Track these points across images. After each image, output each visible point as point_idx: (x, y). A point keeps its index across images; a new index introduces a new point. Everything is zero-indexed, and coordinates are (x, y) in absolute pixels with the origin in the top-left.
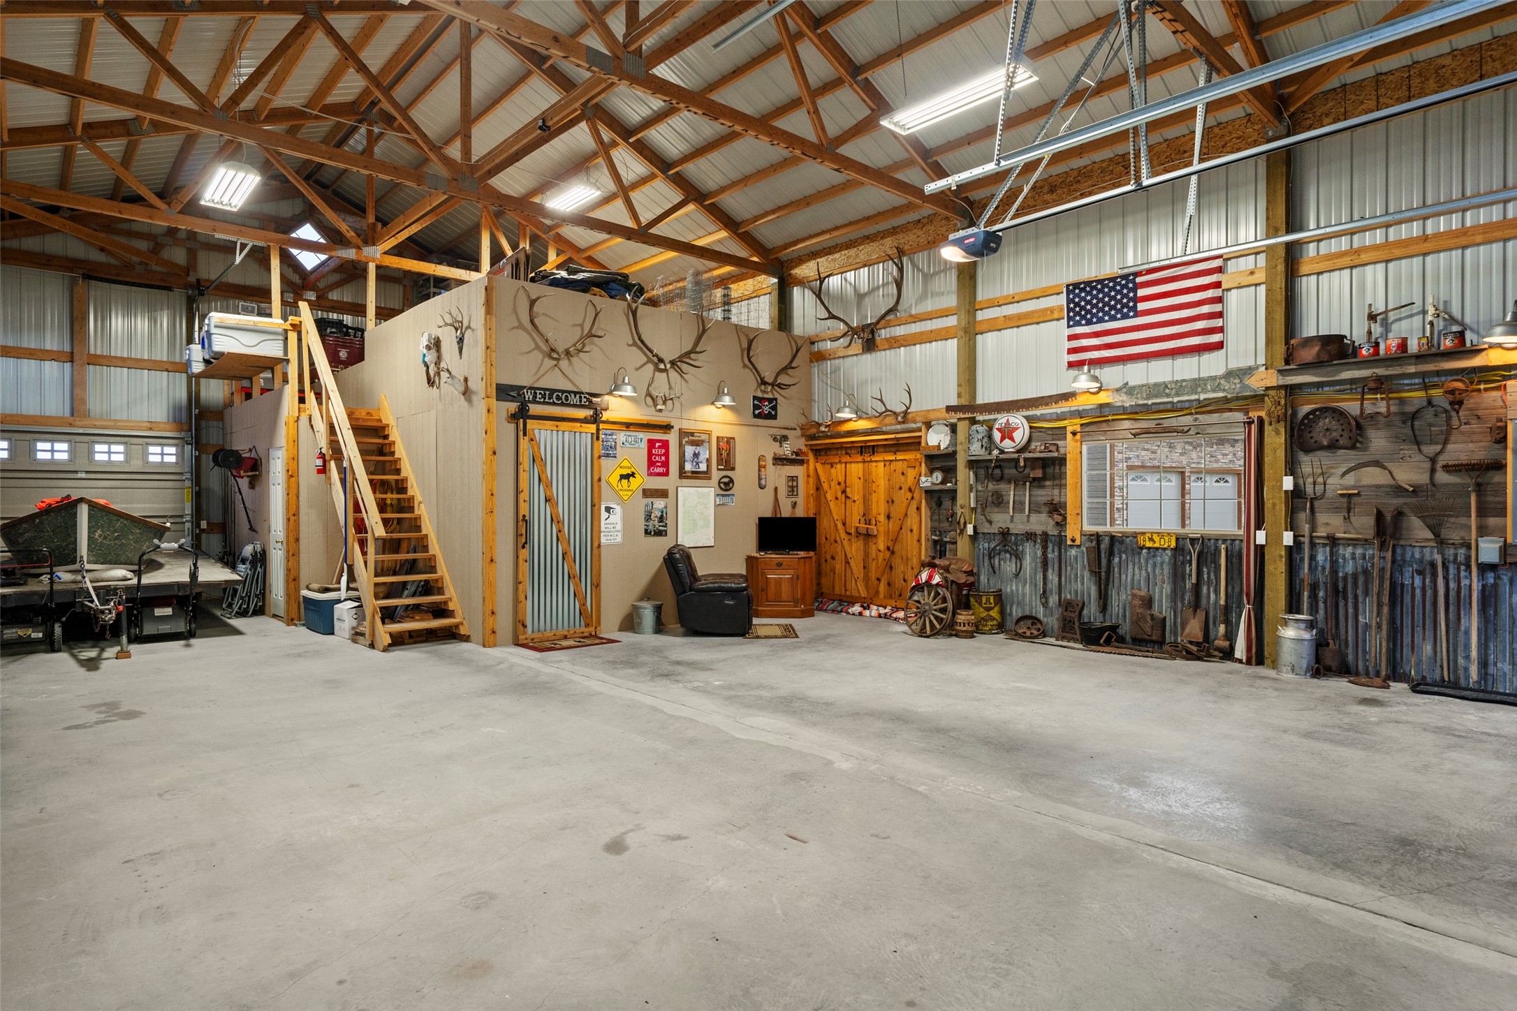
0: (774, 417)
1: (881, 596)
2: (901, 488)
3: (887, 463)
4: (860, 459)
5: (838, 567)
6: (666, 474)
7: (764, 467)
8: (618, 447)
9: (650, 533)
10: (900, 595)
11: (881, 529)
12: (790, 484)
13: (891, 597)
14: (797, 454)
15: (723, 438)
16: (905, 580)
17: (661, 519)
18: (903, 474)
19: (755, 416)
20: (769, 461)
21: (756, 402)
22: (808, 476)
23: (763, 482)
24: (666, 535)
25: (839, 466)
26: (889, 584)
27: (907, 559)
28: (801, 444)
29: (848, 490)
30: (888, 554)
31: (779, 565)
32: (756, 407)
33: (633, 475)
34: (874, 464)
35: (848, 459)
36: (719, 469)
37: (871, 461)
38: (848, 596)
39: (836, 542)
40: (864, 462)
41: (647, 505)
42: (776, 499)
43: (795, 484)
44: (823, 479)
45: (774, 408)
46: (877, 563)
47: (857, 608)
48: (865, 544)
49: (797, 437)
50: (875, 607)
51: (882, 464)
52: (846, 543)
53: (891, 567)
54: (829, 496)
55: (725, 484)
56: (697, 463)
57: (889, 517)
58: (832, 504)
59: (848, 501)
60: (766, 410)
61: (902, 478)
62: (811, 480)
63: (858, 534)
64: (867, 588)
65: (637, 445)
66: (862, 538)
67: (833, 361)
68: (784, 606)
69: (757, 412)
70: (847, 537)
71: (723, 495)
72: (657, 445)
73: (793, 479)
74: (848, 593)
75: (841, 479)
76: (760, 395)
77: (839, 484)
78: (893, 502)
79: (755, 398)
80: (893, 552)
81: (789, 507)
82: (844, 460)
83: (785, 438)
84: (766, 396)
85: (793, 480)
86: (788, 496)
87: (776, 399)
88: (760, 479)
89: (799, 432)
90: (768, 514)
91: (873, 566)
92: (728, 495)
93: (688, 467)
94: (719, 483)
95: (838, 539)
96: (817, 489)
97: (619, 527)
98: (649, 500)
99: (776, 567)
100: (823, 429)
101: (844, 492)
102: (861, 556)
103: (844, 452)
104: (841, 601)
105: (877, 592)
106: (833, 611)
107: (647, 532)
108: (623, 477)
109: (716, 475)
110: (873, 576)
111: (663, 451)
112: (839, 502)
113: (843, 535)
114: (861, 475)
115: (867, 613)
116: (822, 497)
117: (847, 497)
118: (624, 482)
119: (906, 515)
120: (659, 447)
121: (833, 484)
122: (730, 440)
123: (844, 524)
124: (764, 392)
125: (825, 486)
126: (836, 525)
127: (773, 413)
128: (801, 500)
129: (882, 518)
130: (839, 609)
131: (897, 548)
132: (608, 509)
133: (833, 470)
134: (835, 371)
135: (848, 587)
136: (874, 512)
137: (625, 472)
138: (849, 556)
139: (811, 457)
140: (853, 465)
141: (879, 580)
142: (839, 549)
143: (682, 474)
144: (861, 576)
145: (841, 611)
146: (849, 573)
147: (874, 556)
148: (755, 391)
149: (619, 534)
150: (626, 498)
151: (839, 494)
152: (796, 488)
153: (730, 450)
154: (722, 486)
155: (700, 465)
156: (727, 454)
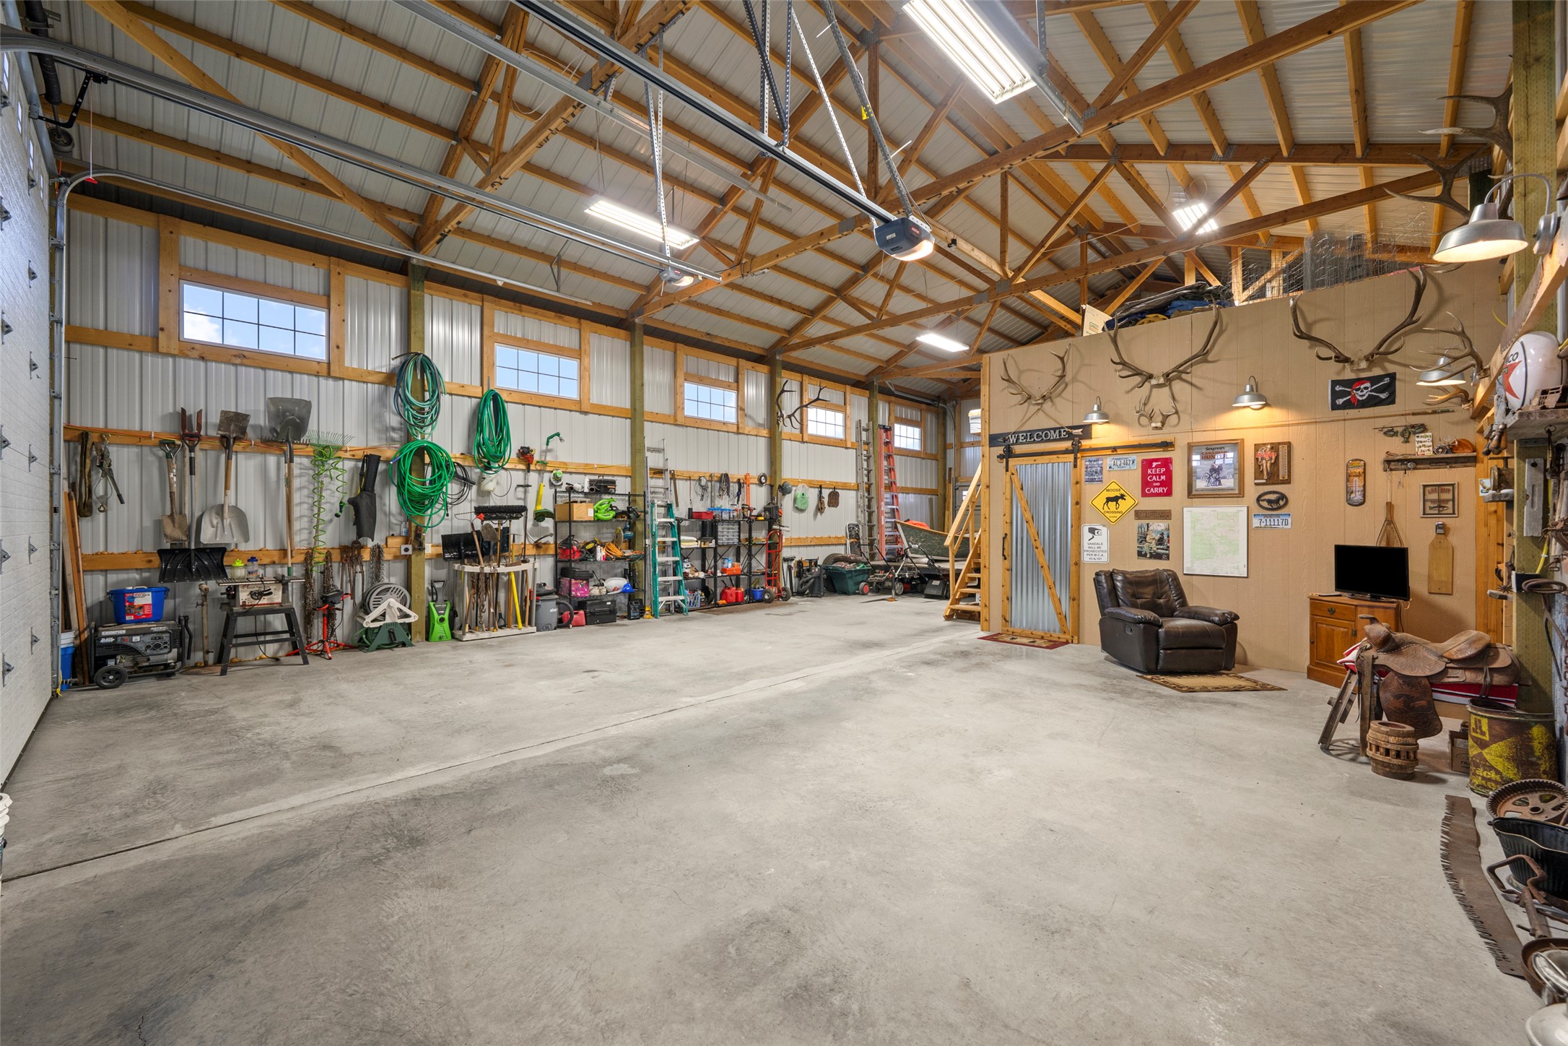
0: (1393, 402)
6: (1169, 493)
7: (1362, 474)
8: (1104, 471)
9: (1145, 555)
12: (1432, 496)
14: (1449, 450)
15: (1264, 444)
17: (1160, 541)
19: (1335, 408)
20: (1376, 465)
21: (1339, 388)
23: (1357, 496)
24: (1168, 558)
31: (1332, 612)
32: (1337, 396)
33: (1122, 497)
36: (1257, 485)
41: (1140, 527)
42: (1391, 522)
43: (1446, 496)
45: (1388, 388)
49: (1455, 423)
55: (1270, 501)
56: (1218, 480)
60: (1367, 394)
65: (1127, 467)
69: (1340, 401)
71: (1265, 516)
72: (1154, 464)
73: (1440, 488)
76: (1350, 376)
79: (1336, 383)
81: (1433, 532)
83: (1417, 429)
84: (1366, 375)
85: (1440, 492)
86: (1426, 516)
87: (1392, 375)
88: (1349, 492)
92: (1278, 516)
93: (1201, 484)
94: (1258, 500)
97: (1105, 547)
98: (1145, 522)
99: (1328, 614)
107: (1140, 554)
108: (1109, 500)
109: (1252, 491)
111: (1163, 470)
118: (1112, 504)
120: (1157, 467)
122: (1277, 447)
124: (1354, 371)
127: (1384, 396)
128: (1465, 522)
132: (1092, 531)
137: (1112, 495)
143: (1191, 493)
148: (1337, 373)
149: (1105, 555)
150: (1113, 520)
152: (1451, 503)
153: (1277, 458)
154: (1265, 504)
155: (1222, 481)
156: (1271, 464)
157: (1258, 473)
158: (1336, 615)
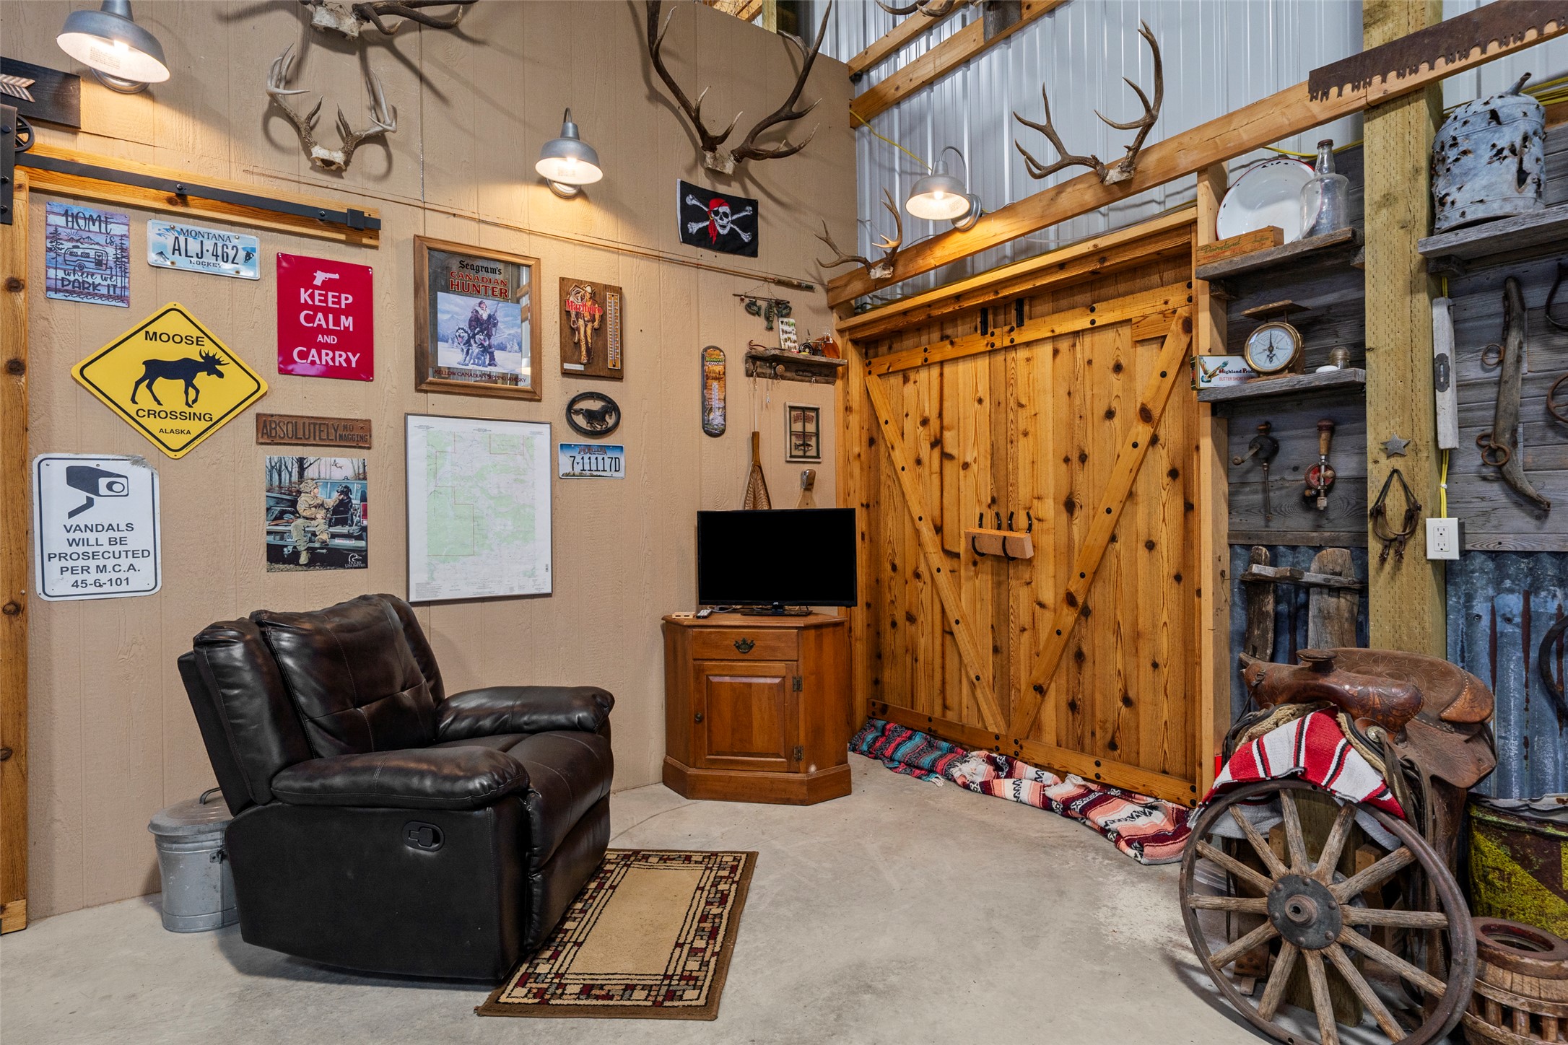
0: (750, 250)
1: (1049, 737)
2: (1110, 414)
3: (1064, 345)
4: (981, 344)
5: (923, 642)
6: (364, 371)
7: (721, 377)
8: (134, 266)
9: (293, 559)
10: (1113, 746)
11: (1047, 541)
12: (798, 427)
13: (1080, 746)
14: (815, 350)
15: (579, 284)
16: (1127, 701)
17: (341, 513)
18: (1118, 368)
19: (687, 238)
20: (736, 366)
21: (691, 201)
22: (848, 409)
23: (716, 418)
24: (364, 562)
25: (923, 375)
26: (1073, 706)
27: (1137, 636)
28: (829, 327)
29: (948, 435)
30: (1069, 617)
31: (745, 647)
32: (689, 214)
33: (210, 365)
34: (1022, 354)
35: (948, 351)
36: (566, 374)
37: (1013, 347)
38: (950, 725)
39: (917, 576)
40: (993, 351)
41: (276, 468)
42: (757, 468)
43: (811, 428)
44: (883, 416)
45: (750, 224)
46: (1035, 641)
47: (975, 768)
48: (998, 585)
49: (816, 311)
50: (1030, 771)
51: (1048, 349)
52: (943, 579)
53: (1080, 656)
54: (899, 457)
55: (590, 415)
56: (487, 350)
57: (1070, 506)
58: (906, 478)
59: (948, 465)
60: (724, 225)
61: (1116, 382)
62: (854, 419)
63: (978, 556)
64: (1006, 710)
65: (227, 267)
66: (987, 566)
67: (905, 106)
68: (761, 766)
69: (694, 227)
70: (946, 564)
71: (583, 448)
72: (320, 277)
73: (805, 413)
74: (951, 716)
75: (930, 410)
76: (703, 182)
77: (925, 422)
78: (1083, 458)
79: (687, 189)
80: (1086, 612)
81: (797, 487)
82: (937, 358)
83: (781, 309)
84: (722, 189)
85: (805, 420)
86: (792, 460)
87: (754, 204)
88: (706, 409)
89: (820, 298)
90: (734, 502)
91: (1022, 647)
92: (603, 449)
93: (449, 356)
94: (570, 409)
95: (923, 568)
96: (872, 442)
97: (141, 538)
98: (290, 454)
99: (736, 654)
100: (877, 273)
101: (937, 443)
102: (984, 617)
103: (936, 336)
104: (933, 735)
105: (1036, 727)
106: (911, 766)
107: (276, 555)
108: (155, 370)
109: (557, 391)
110: (1023, 676)
111: (346, 299)
112: (925, 471)
113: (936, 559)
114: (983, 391)
115: (1005, 787)
116: (884, 462)
117: (945, 456)
118: (170, 390)
119: (1131, 495)
120: (327, 285)
121: (909, 425)
122: (600, 293)
123: (939, 529)
124: (715, 174)
125: (890, 432)
126: (917, 532)
127: (746, 237)
128: (827, 471)
129: (1049, 509)
130: (926, 761)
131: (1098, 600)
132: (83, 478)
133: (910, 388)
134: (912, 129)
135: (952, 700)
136: (1024, 492)
137: (171, 353)
138: (952, 615)
139: (853, 359)
140: (962, 367)
141: (1040, 690)
142: (926, 596)
143: (423, 376)
144: (988, 674)
145: (931, 770)
146: (952, 663)
147: (1025, 619)
148: (691, 170)
149: (146, 565)
150: (176, 441)
151: (925, 447)
152: (814, 439)
153: (603, 318)
154: (581, 421)
155: (497, 354)
156: (595, 330)
157: (569, 348)
158: (755, 652)
